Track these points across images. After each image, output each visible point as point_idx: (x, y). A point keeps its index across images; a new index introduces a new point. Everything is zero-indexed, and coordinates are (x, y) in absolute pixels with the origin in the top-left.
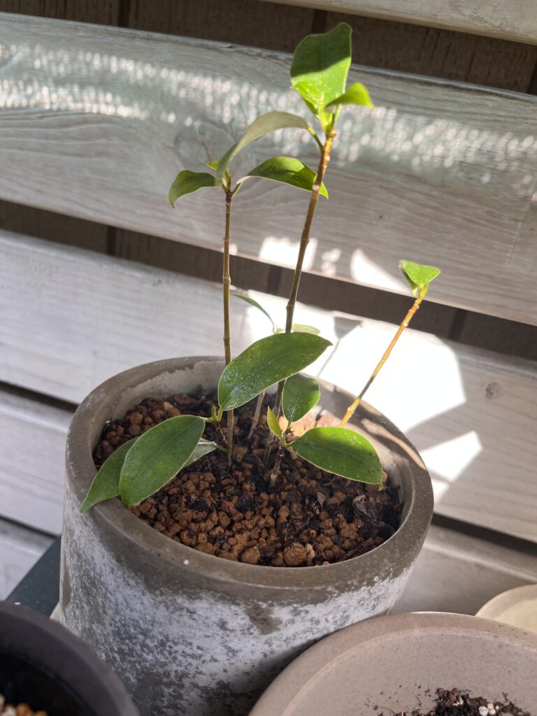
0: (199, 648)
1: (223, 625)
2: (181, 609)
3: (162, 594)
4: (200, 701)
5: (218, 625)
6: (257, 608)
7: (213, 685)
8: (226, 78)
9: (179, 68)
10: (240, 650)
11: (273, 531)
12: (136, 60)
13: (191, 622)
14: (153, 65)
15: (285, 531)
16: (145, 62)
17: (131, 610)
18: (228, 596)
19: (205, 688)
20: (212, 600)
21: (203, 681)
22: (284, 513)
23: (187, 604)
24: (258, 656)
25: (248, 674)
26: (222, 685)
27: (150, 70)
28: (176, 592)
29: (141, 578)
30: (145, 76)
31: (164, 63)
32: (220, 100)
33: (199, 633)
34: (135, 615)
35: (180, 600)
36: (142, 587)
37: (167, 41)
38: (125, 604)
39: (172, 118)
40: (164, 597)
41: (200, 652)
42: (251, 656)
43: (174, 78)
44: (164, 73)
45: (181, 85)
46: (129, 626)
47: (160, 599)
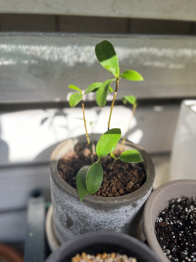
0: (120, 219)
1: (126, 211)
2: (116, 212)
3: (110, 211)
4: (120, 230)
5: (125, 212)
6: (134, 203)
7: (123, 225)
8: (44, 45)
9: (25, 44)
10: (130, 214)
11: (119, 182)
12: (7, 44)
13: (118, 214)
14: (14, 44)
15: (122, 181)
16: (11, 44)
17: (100, 219)
18: (127, 204)
19: (121, 227)
20: (124, 207)
21: (121, 226)
22: (119, 176)
23: (117, 211)
24: (134, 213)
25: (131, 219)
26: (126, 224)
27: (13, 47)
28: (114, 209)
29: (103, 210)
30: (12, 49)
31: (19, 43)
32: (43, 53)
33: (120, 216)
34: (102, 219)
35: (115, 211)
36: (104, 212)
37: (18, 35)
38: (98, 218)
39: (26, 62)
40: (111, 212)
41: (120, 220)
42: (132, 214)
43: (24, 48)
44: (20, 47)
45: (27, 50)
46: (99, 223)
47: (109, 213)
